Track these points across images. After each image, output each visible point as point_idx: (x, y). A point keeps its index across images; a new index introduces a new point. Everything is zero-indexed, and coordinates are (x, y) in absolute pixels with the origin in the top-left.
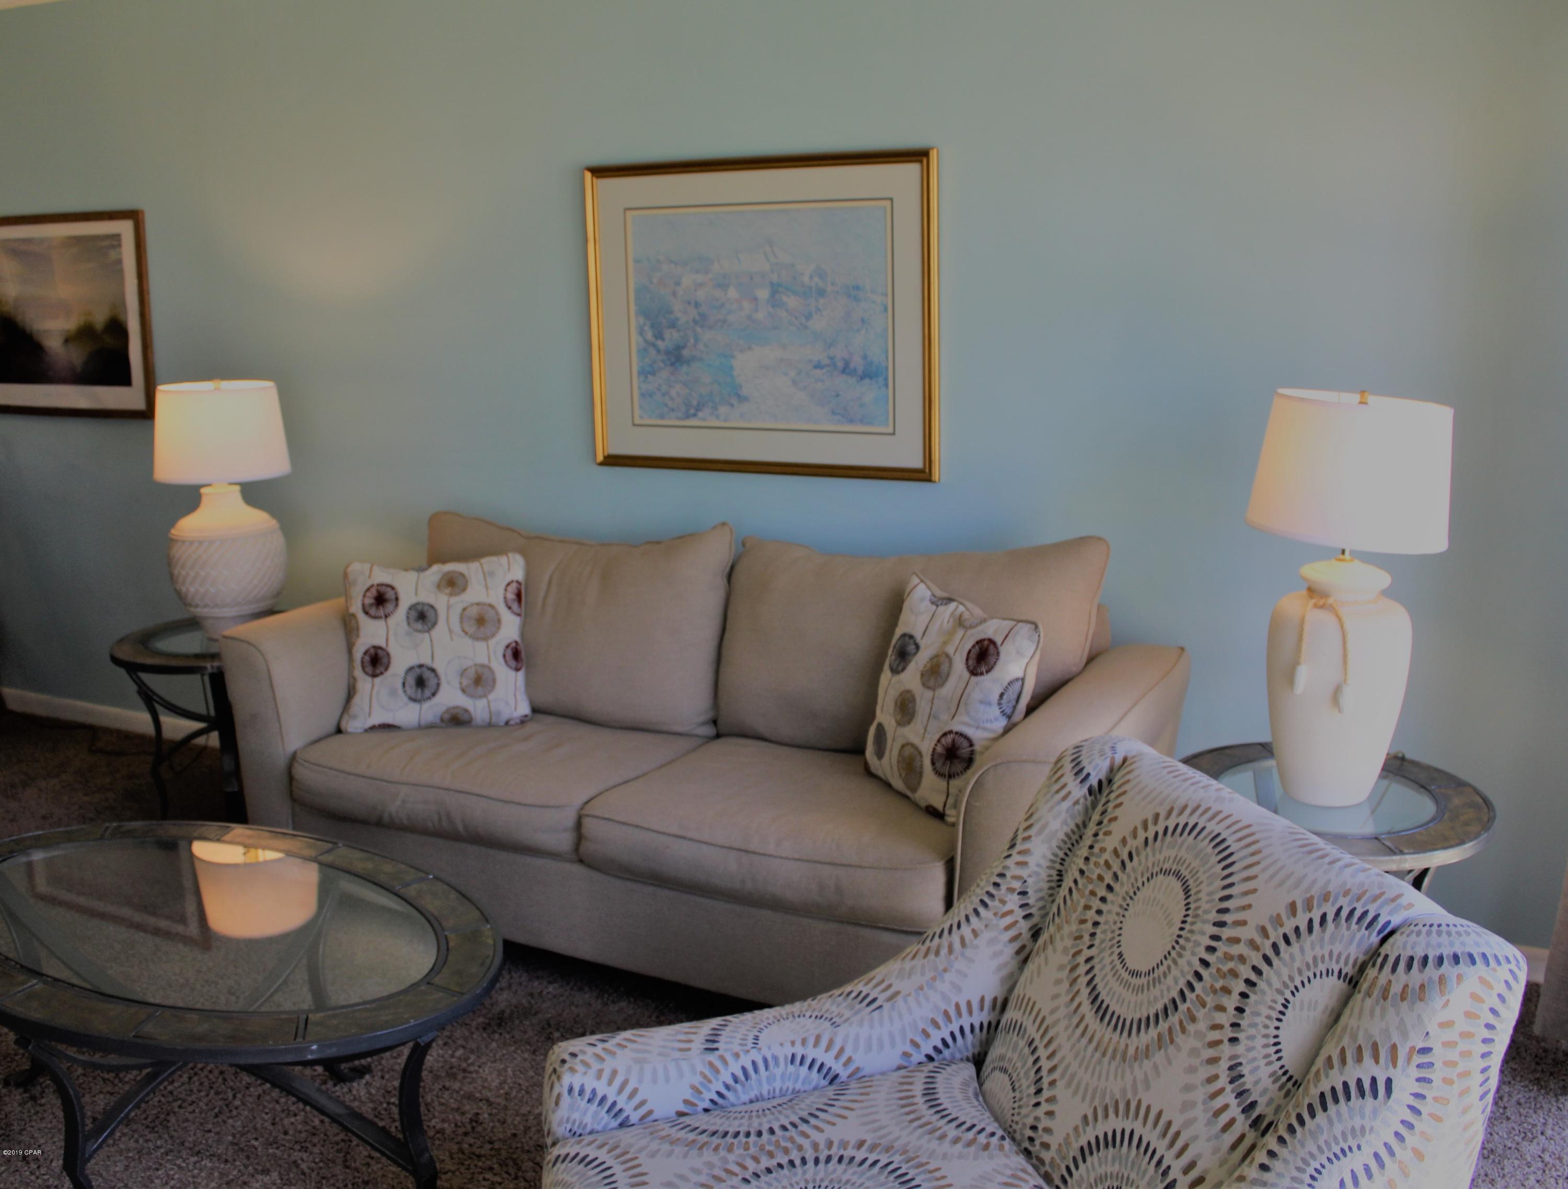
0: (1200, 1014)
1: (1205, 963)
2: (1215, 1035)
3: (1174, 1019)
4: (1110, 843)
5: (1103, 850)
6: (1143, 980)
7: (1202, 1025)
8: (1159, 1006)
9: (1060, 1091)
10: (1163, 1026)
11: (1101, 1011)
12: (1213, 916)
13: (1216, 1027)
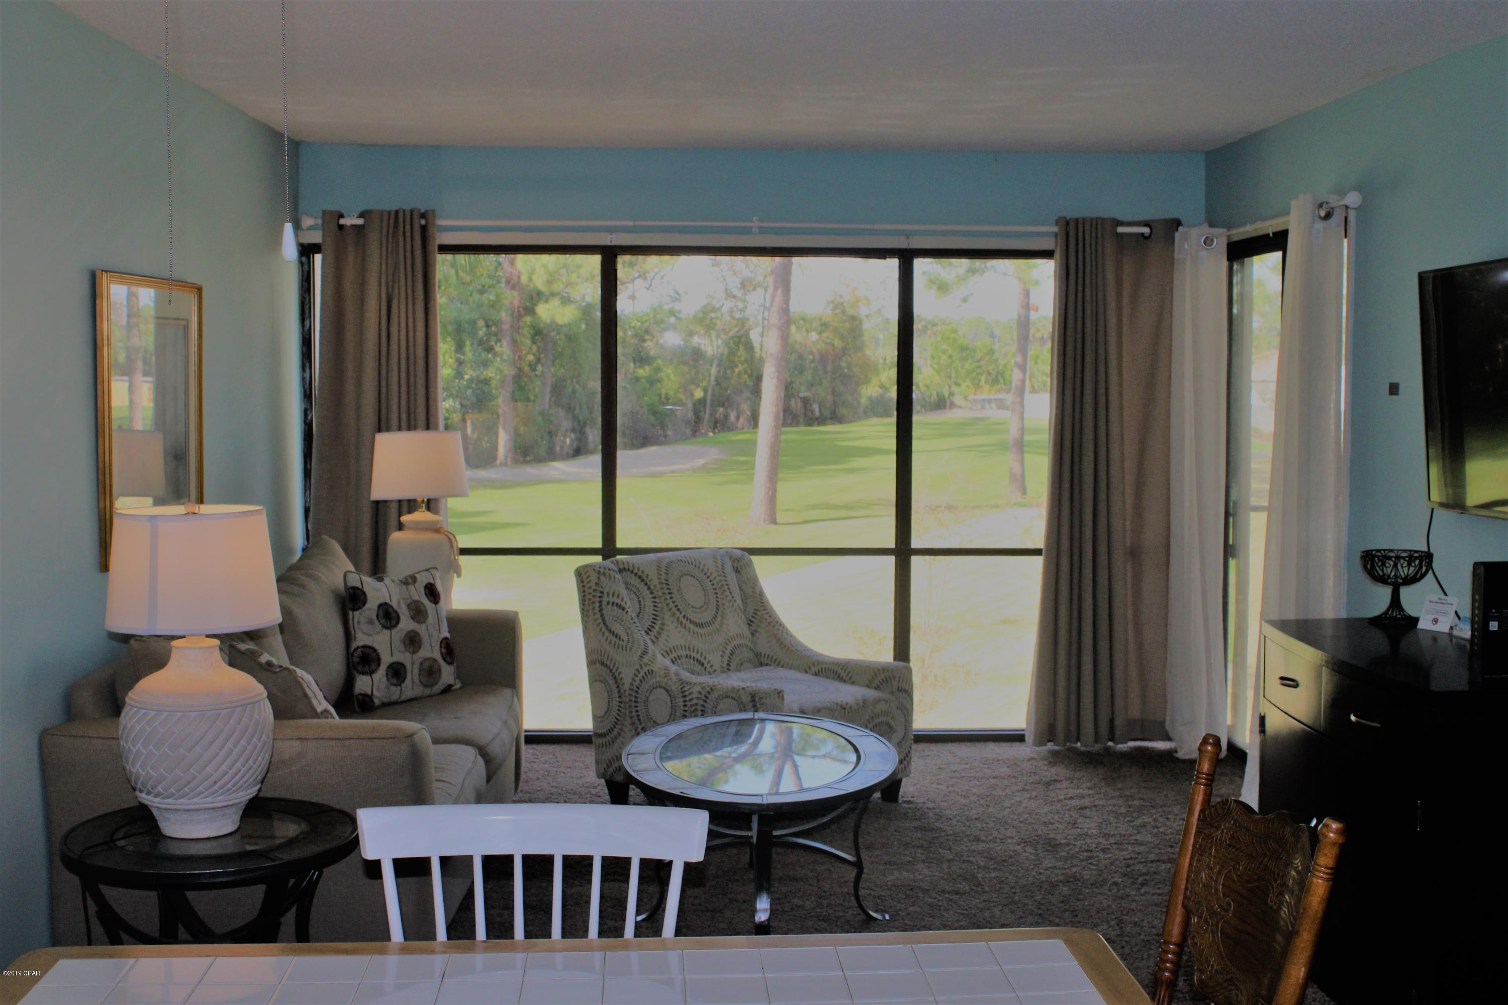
0: (724, 602)
1: (715, 589)
2: (731, 604)
3: (721, 609)
4: (655, 581)
5: (655, 586)
6: (705, 607)
7: (727, 604)
8: (715, 609)
9: (709, 657)
10: (720, 613)
11: (701, 625)
12: (705, 577)
13: (730, 602)
